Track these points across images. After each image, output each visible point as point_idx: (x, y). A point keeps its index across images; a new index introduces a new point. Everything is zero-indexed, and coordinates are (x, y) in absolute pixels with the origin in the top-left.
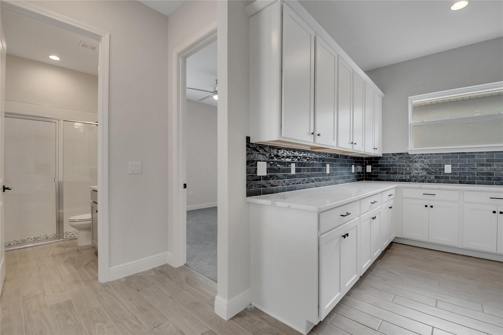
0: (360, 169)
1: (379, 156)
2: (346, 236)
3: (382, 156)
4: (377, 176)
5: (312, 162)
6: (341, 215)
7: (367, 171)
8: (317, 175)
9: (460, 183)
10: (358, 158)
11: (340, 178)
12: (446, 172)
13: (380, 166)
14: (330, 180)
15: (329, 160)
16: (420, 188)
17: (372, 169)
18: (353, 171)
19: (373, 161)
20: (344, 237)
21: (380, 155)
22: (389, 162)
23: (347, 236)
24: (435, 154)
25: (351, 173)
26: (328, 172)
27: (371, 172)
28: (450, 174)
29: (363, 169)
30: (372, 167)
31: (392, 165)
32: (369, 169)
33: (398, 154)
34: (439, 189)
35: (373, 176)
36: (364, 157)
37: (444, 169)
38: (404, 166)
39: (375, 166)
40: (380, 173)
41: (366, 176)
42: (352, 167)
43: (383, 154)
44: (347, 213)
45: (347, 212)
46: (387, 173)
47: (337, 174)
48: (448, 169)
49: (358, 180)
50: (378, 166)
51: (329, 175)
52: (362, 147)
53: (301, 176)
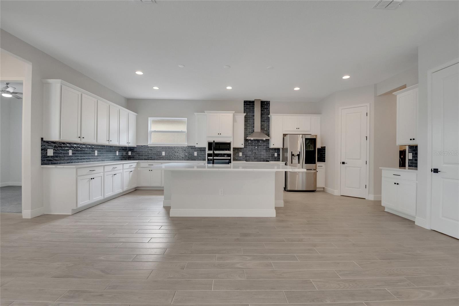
0: (124, 153)
1: (135, 146)
3: (136, 146)
4: (134, 157)
7: (129, 155)
9: (168, 160)
10: (122, 147)
11: (106, 158)
12: (163, 155)
13: (136, 152)
14: (98, 159)
15: (98, 148)
16: (147, 162)
17: (131, 154)
19: (131, 149)
22: (140, 150)
24: (159, 147)
25: (116, 156)
27: (131, 155)
29: (126, 153)
31: (141, 152)
33: (144, 146)
34: (154, 162)
35: (132, 157)
36: (127, 147)
37: (162, 154)
38: (146, 152)
39: (132, 152)
40: (135, 156)
41: (128, 157)
42: (116, 152)
43: (137, 146)
46: (139, 156)
47: (103, 156)
48: (164, 154)
49: (121, 160)
50: (134, 152)
51: (97, 156)
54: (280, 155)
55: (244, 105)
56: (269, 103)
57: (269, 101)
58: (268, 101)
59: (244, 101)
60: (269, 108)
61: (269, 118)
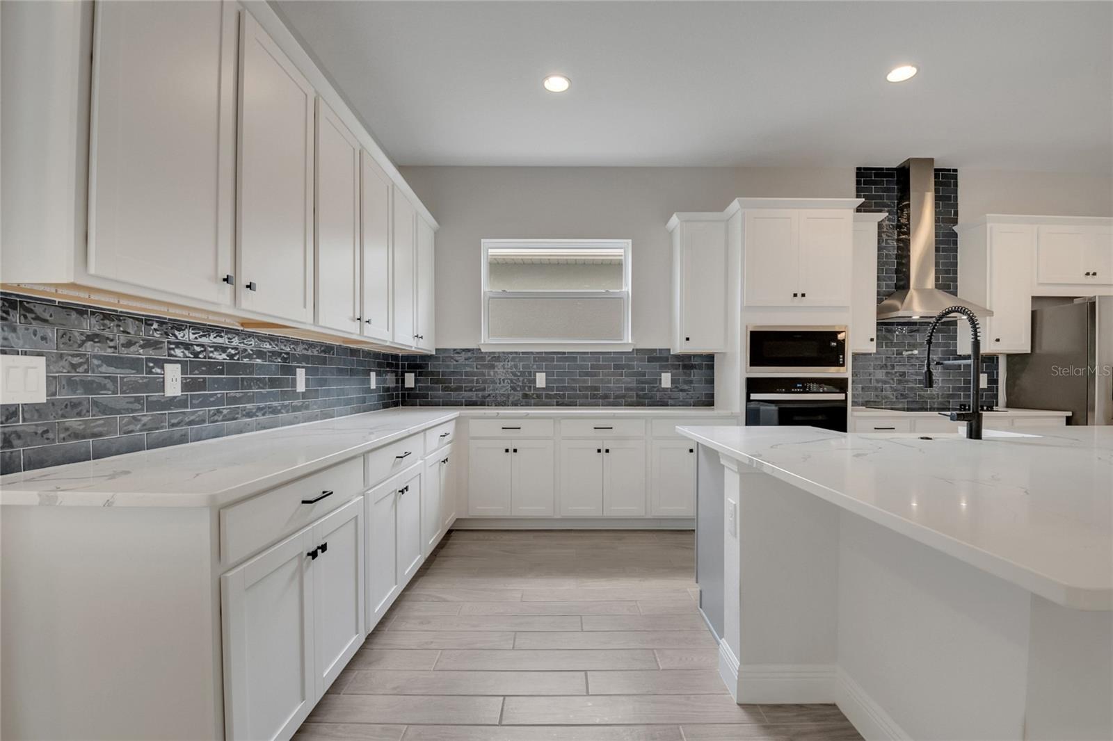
0: (390, 380)
1: (429, 353)
2: (319, 551)
3: (434, 353)
4: (426, 396)
5: (246, 361)
6: (304, 502)
7: (407, 385)
8: (263, 397)
9: (558, 404)
10: (386, 356)
11: (338, 403)
12: (538, 385)
13: (432, 373)
14: (307, 408)
15: (306, 358)
16: (497, 417)
17: (416, 381)
18: (373, 386)
19: (416, 363)
20: (314, 555)
21: (431, 351)
22: (448, 366)
23: (323, 552)
24: (523, 353)
25: (369, 390)
26: (301, 387)
27: (413, 386)
28: (543, 389)
29: (397, 382)
30: (415, 376)
31: (453, 373)
32: (410, 380)
33: (464, 350)
34: (527, 417)
35: (417, 396)
36: (400, 355)
37: (534, 381)
38: (473, 374)
39: (421, 374)
40: (432, 389)
41: (403, 395)
42: (369, 375)
43: (437, 350)
44: (324, 492)
45: (326, 490)
46: (444, 389)
47: (328, 393)
48: (541, 380)
49: (386, 406)
50: (427, 374)
51: (304, 395)
52: (388, 330)
53: (205, 402)
54: (996, 382)
55: (858, 182)
56: (955, 177)
57: (956, 170)
58: (949, 170)
59: (858, 169)
60: (956, 198)
61: (956, 235)
